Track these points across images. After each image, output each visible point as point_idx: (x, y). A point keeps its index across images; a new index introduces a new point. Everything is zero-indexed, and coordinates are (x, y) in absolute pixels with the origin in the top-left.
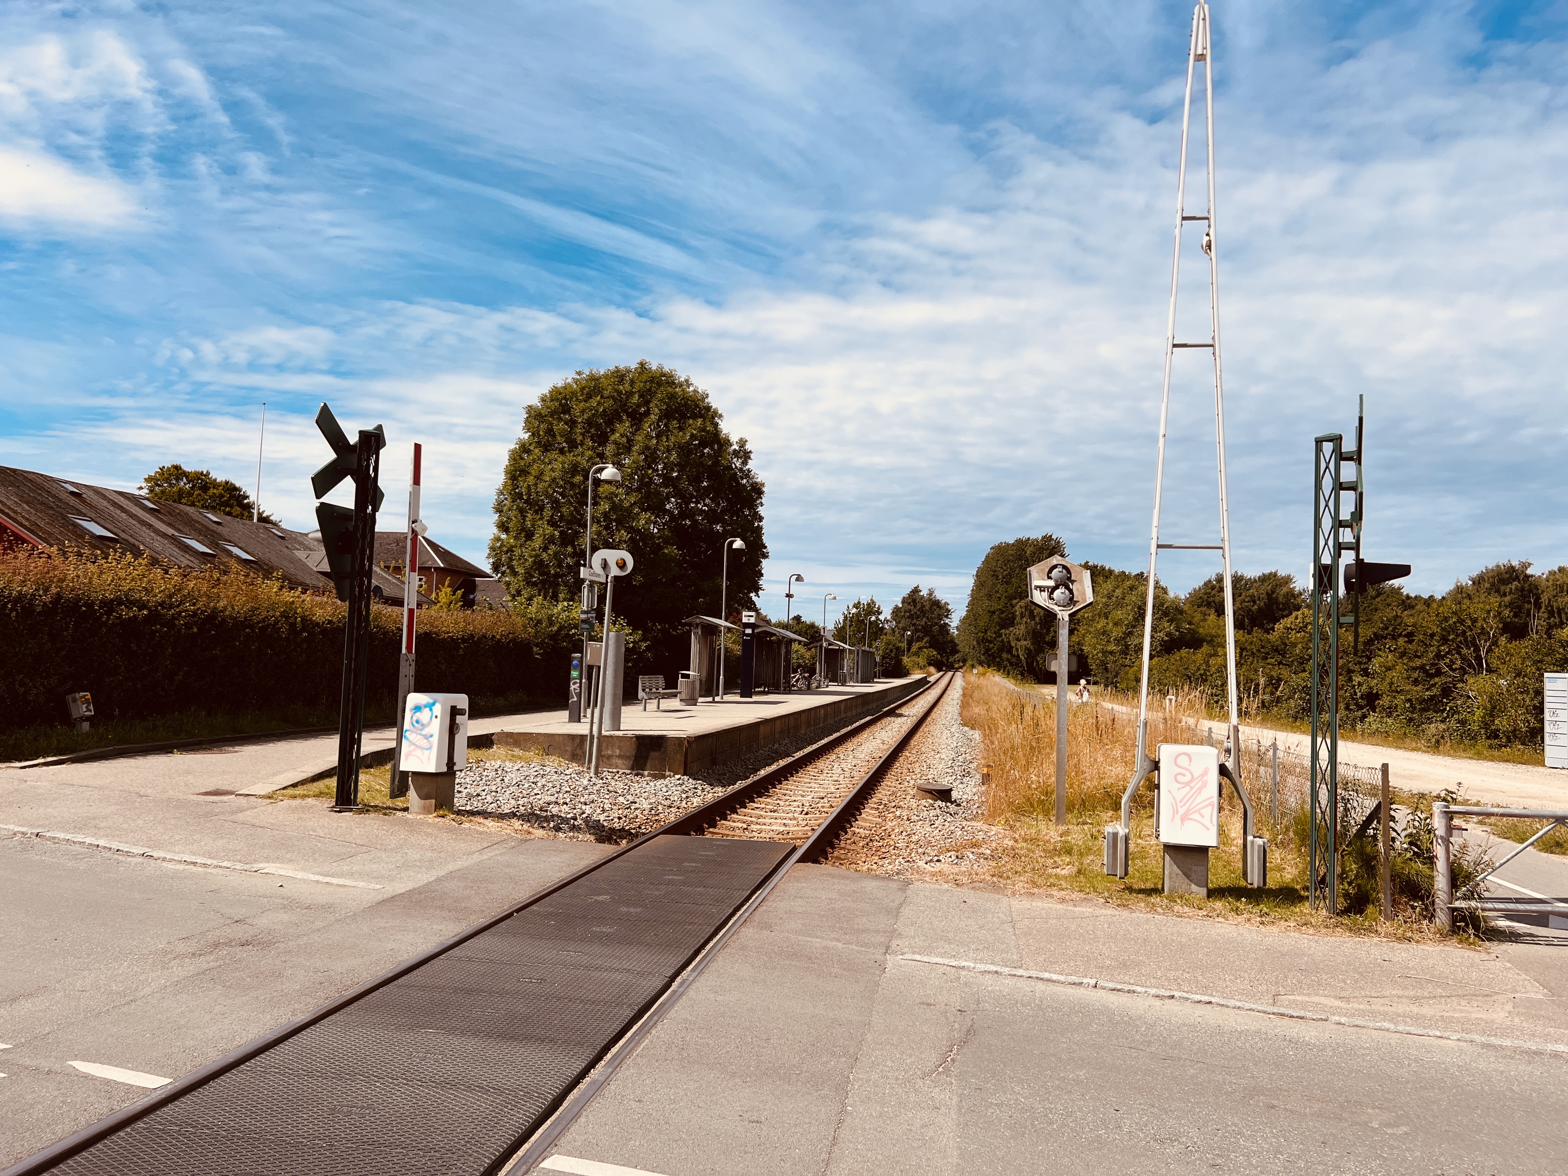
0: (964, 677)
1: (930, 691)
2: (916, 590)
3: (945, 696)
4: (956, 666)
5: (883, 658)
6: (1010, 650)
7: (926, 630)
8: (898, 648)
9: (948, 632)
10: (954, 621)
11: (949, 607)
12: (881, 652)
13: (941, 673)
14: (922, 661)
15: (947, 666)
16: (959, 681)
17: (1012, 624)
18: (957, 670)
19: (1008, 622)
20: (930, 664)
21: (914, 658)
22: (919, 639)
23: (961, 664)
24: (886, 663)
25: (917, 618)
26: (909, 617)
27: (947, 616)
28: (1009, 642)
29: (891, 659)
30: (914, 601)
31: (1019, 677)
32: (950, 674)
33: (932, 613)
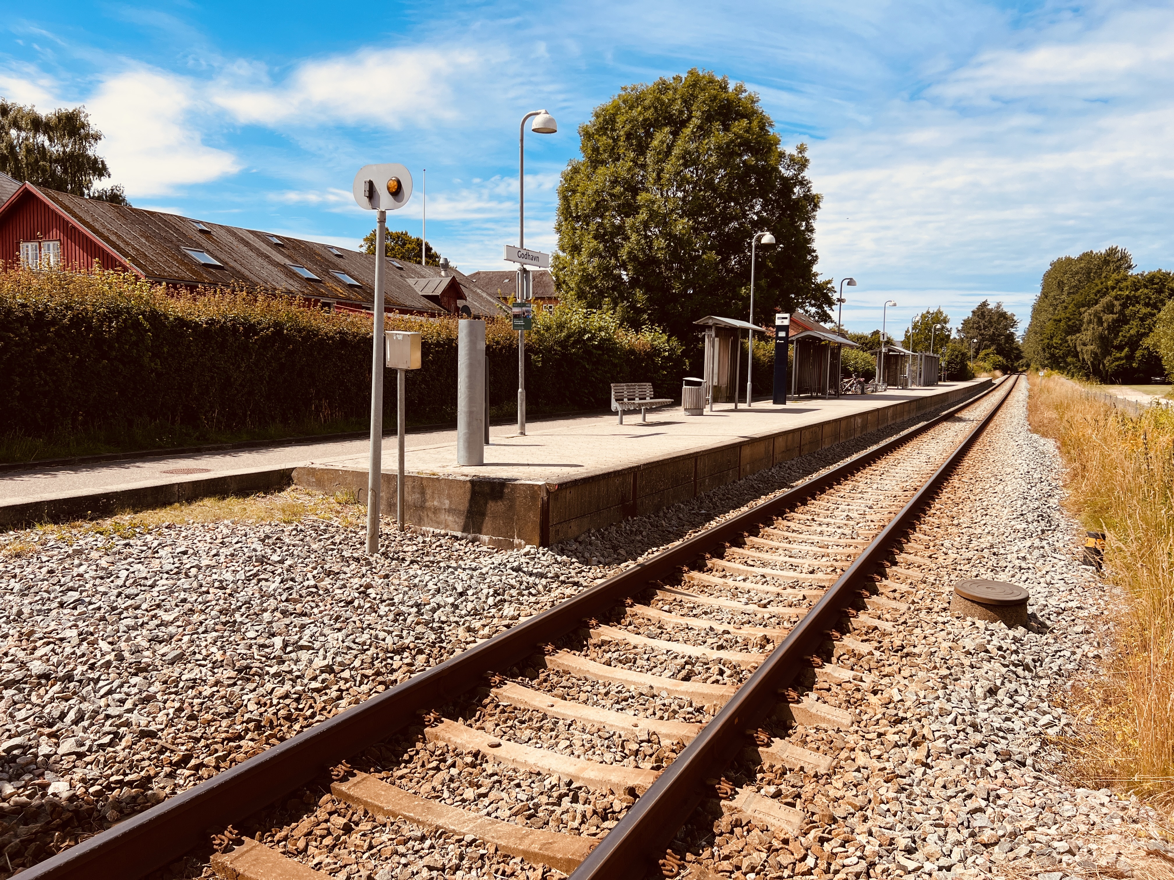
0: (1028, 379)
1: (994, 392)
2: (984, 304)
3: (1010, 397)
4: (1020, 370)
5: (949, 363)
6: (1076, 355)
7: (993, 339)
8: (963, 354)
9: (1013, 340)
10: (1020, 331)
11: (1015, 318)
12: (946, 358)
13: (1006, 376)
14: (987, 365)
15: (1011, 371)
16: (1023, 383)
17: (1079, 331)
18: (1021, 373)
19: (1074, 329)
20: (995, 369)
21: (981, 363)
22: (987, 347)
23: (1025, 368)
24: (952, 367)
25: (984, 329)
26: (977, 328)
27: (1012, 327)
28: (1075, 347)
29: (957, 364)
30: (983, 313)
31: (1084, 378)
32: (1014, 377)
33: (999, 324)
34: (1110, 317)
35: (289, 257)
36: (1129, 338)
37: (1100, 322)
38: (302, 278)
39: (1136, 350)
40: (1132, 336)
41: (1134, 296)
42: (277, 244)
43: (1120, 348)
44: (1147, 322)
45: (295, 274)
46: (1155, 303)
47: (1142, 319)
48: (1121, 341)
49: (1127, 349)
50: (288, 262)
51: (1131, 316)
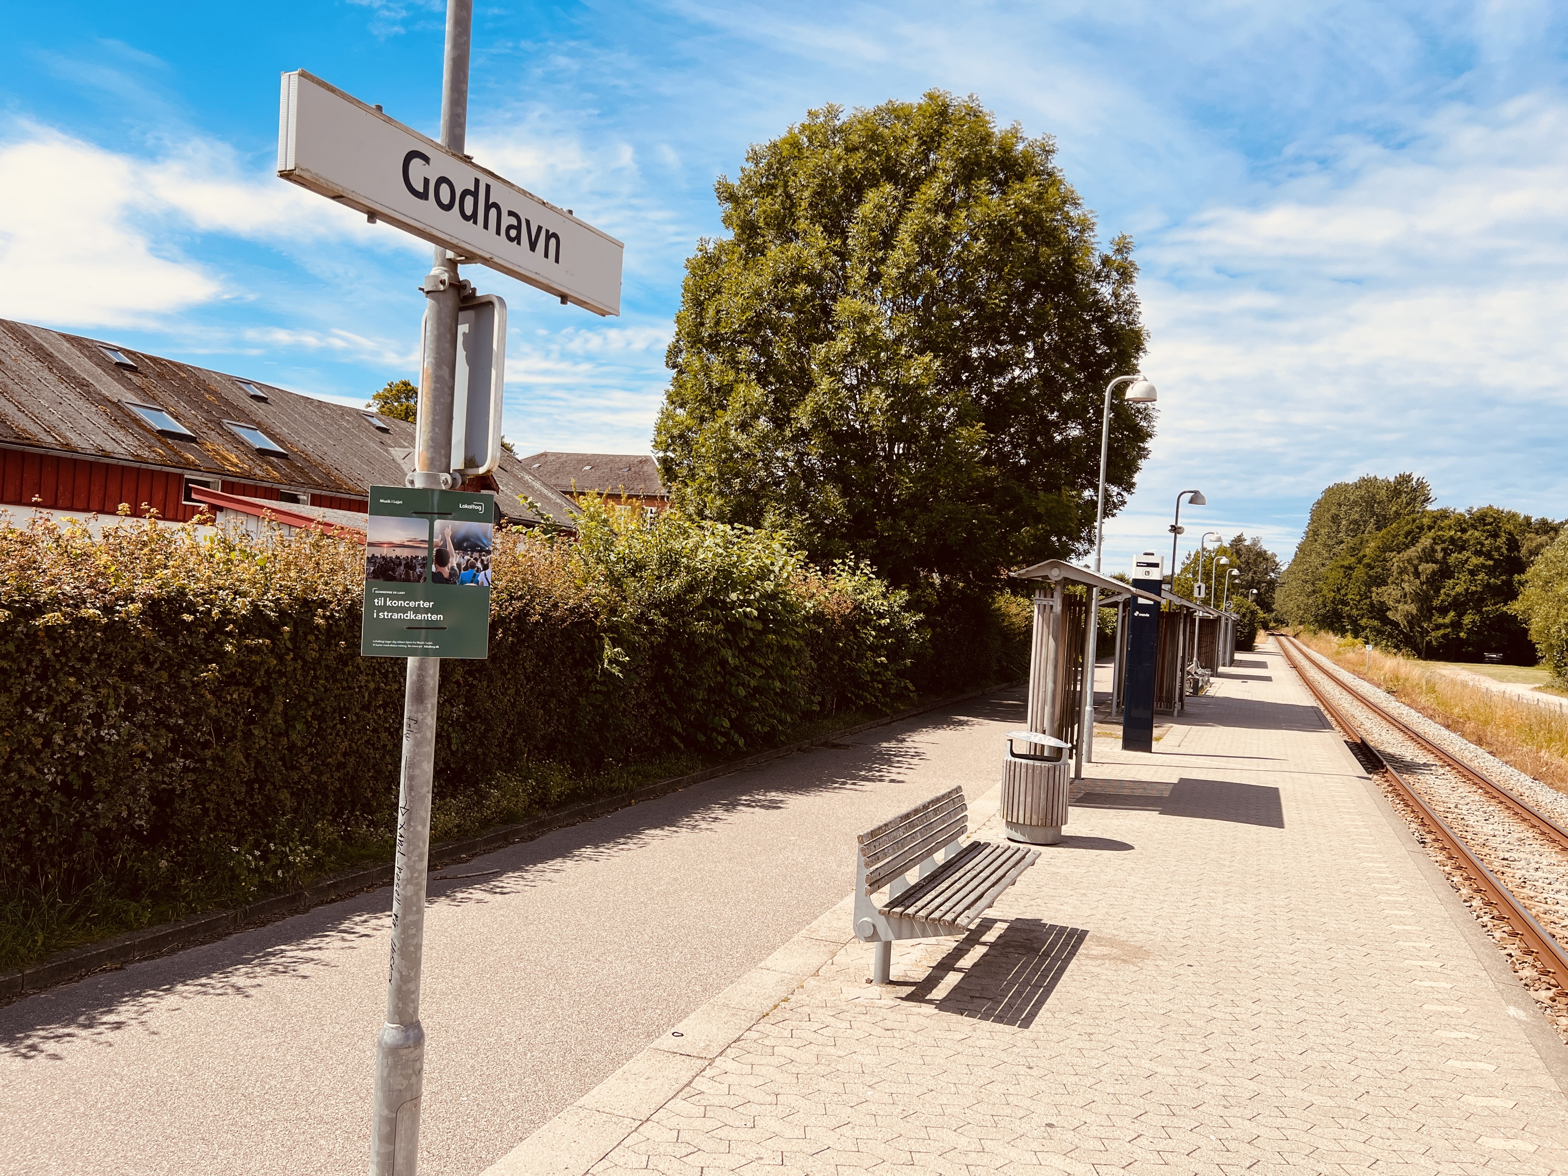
2: (1239, 540)
11: (1277, 560)
28: (1382, 605)
30: (1242, 550)
34: (1430, 567)
35: (140, 390)
36: (1455, 597)
37: (1417, 574)
38: (150, 431)
39: (1465, 613)
40: (1458, 594)
41: (1460, 538)
42: (120, 365)
43: (1444, 611)
44: (1480, 577)
45: (137, 421)
46: (1490, 552)
47: (1472, 573)
48: (1442, 601)
49: (1452, 613)
50: (129, 397)
51: (1456, 566)
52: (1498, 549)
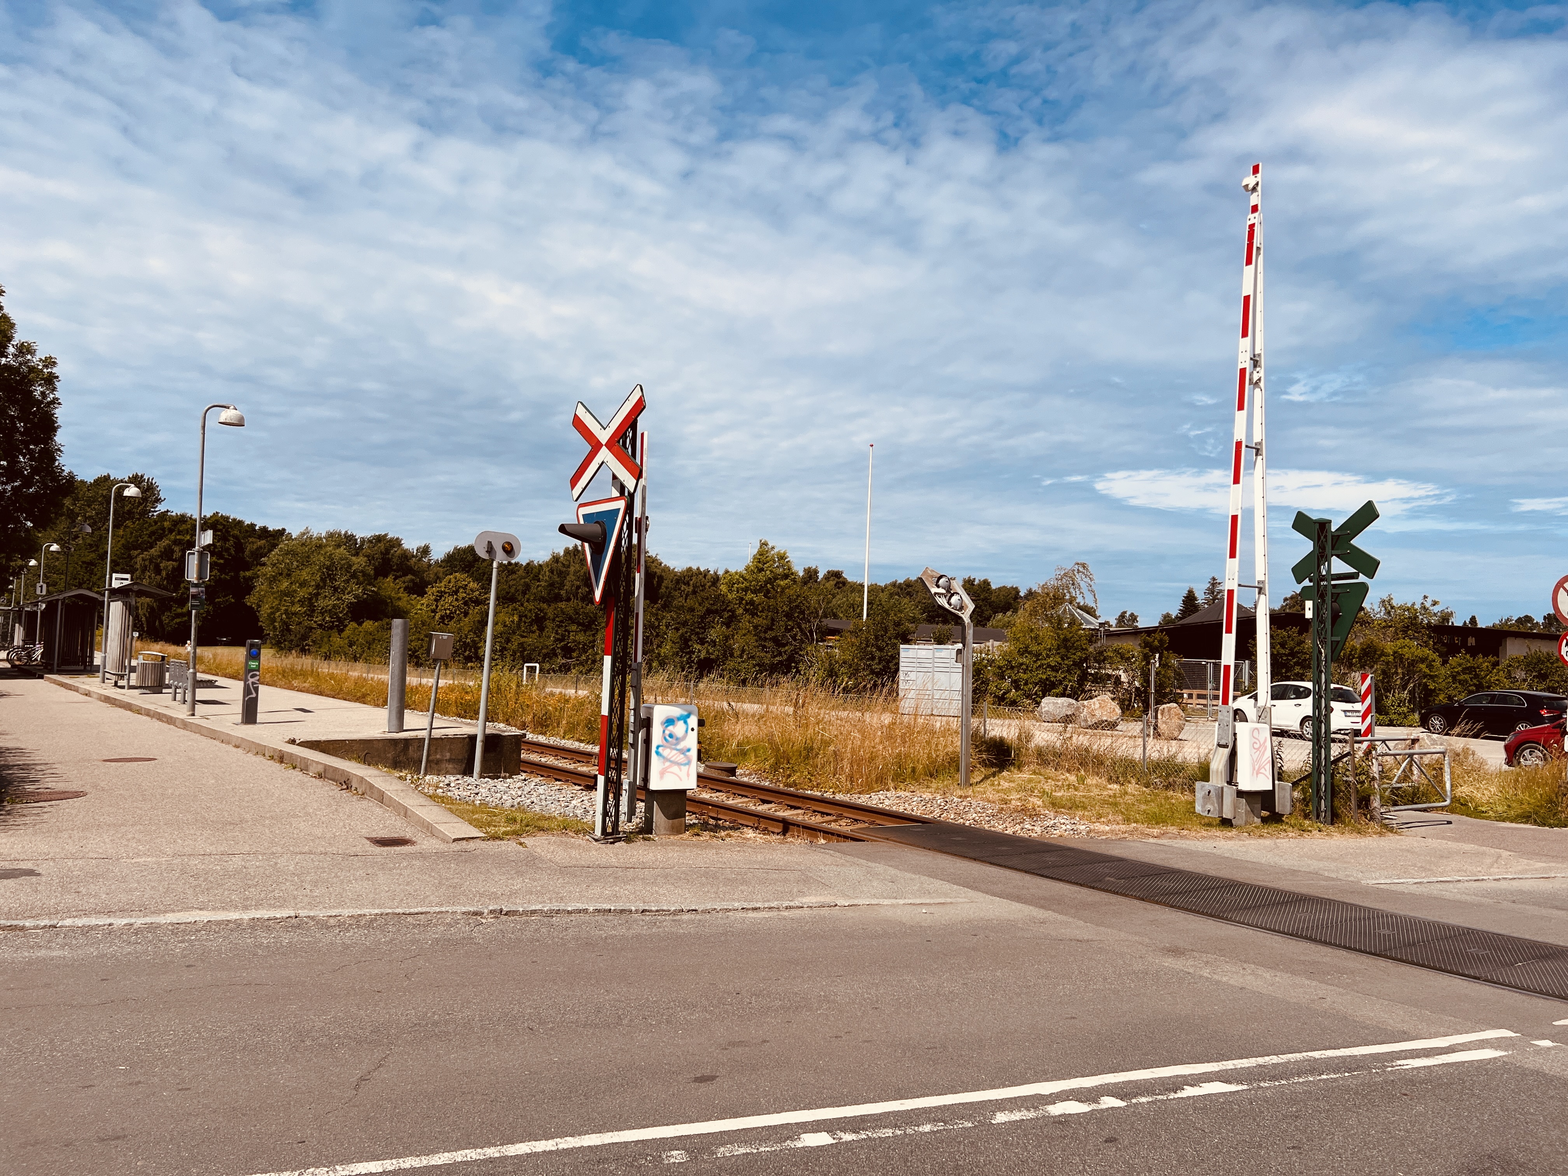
52: (227, 550)
